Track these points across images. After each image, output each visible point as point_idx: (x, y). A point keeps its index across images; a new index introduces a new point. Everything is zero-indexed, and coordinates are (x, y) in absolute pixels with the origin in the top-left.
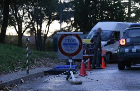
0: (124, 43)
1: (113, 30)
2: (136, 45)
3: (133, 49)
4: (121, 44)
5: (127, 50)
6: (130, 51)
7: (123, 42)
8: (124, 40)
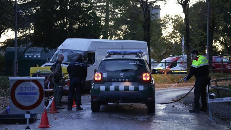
0: (100, 79)
1: (86, 50)
2: (115, 81)
3: (111, 87)
4: (96, 79)
5: (103, 88)
6: (107, 89)
7: (98, 76)
8: (100, 75)
